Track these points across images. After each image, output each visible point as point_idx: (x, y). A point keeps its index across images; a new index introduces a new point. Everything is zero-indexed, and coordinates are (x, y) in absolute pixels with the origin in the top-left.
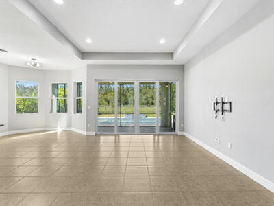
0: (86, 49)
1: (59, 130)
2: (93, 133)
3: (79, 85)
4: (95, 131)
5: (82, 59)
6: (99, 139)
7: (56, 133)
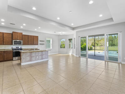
0: (74, 27)
1: (70, 54)
2: (78, 56)
3: (75, 38)
4: (79, 55)
5: (73, 30)
6: (80, 59)
7: (69, 55)
